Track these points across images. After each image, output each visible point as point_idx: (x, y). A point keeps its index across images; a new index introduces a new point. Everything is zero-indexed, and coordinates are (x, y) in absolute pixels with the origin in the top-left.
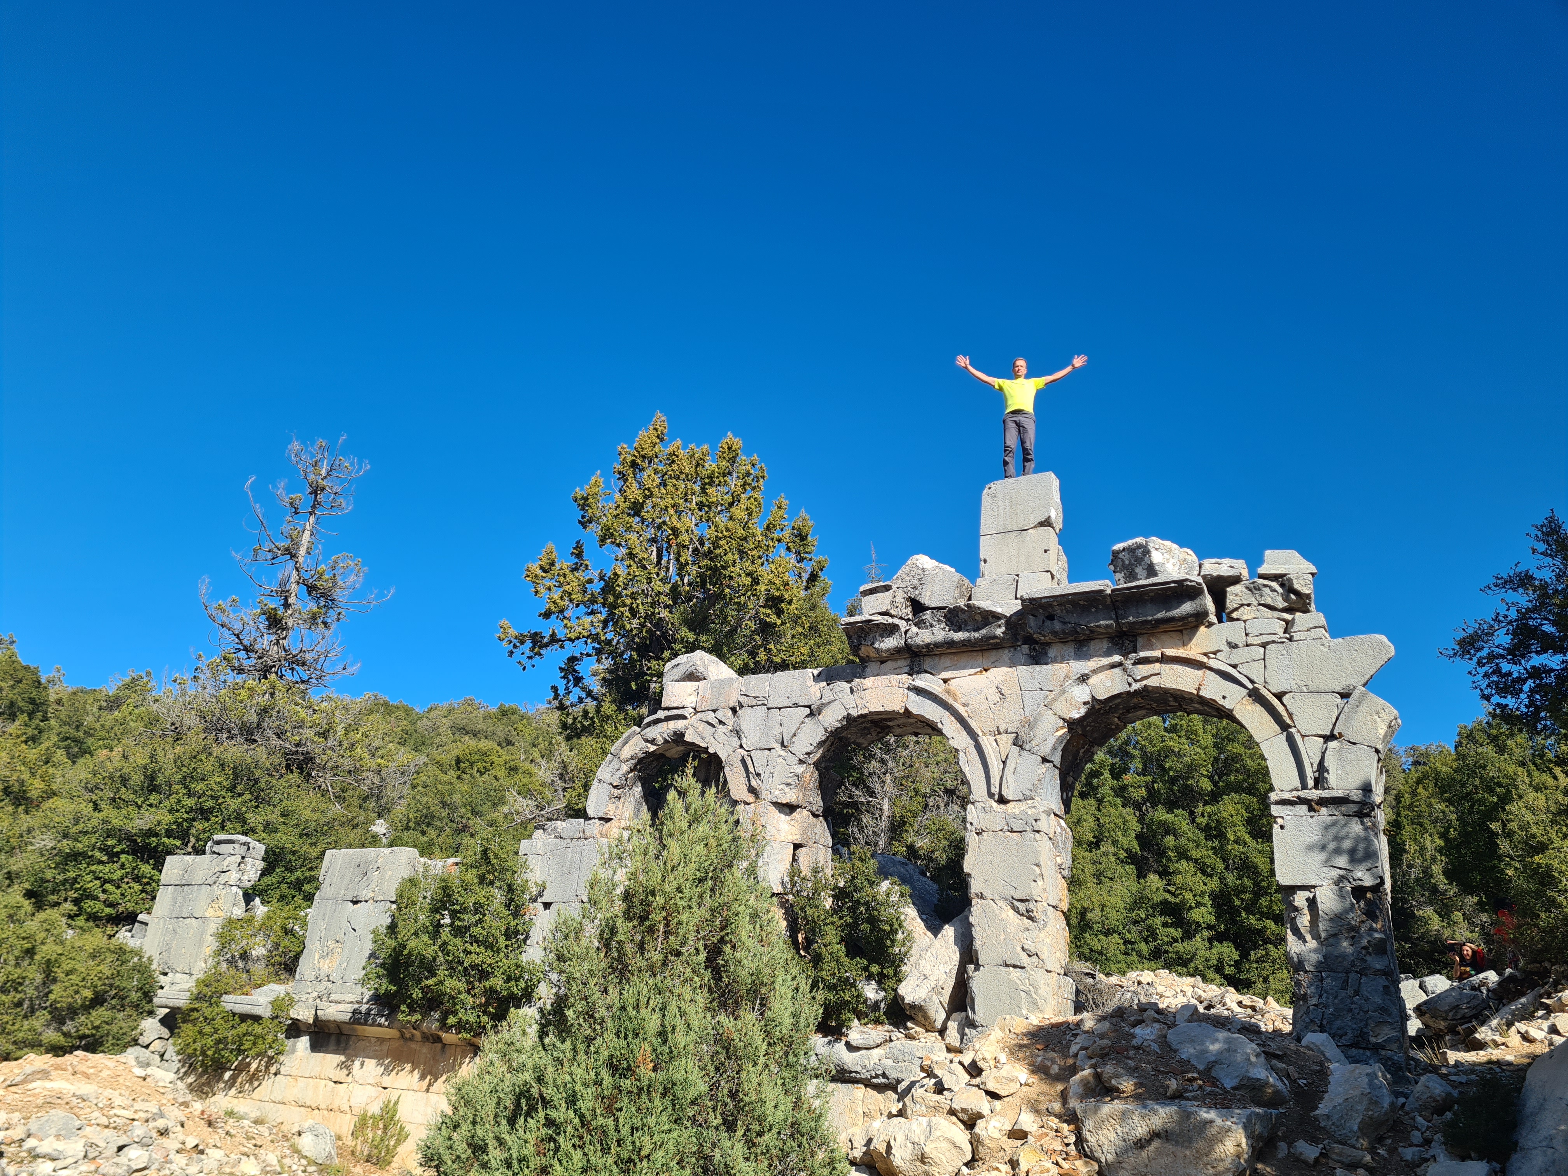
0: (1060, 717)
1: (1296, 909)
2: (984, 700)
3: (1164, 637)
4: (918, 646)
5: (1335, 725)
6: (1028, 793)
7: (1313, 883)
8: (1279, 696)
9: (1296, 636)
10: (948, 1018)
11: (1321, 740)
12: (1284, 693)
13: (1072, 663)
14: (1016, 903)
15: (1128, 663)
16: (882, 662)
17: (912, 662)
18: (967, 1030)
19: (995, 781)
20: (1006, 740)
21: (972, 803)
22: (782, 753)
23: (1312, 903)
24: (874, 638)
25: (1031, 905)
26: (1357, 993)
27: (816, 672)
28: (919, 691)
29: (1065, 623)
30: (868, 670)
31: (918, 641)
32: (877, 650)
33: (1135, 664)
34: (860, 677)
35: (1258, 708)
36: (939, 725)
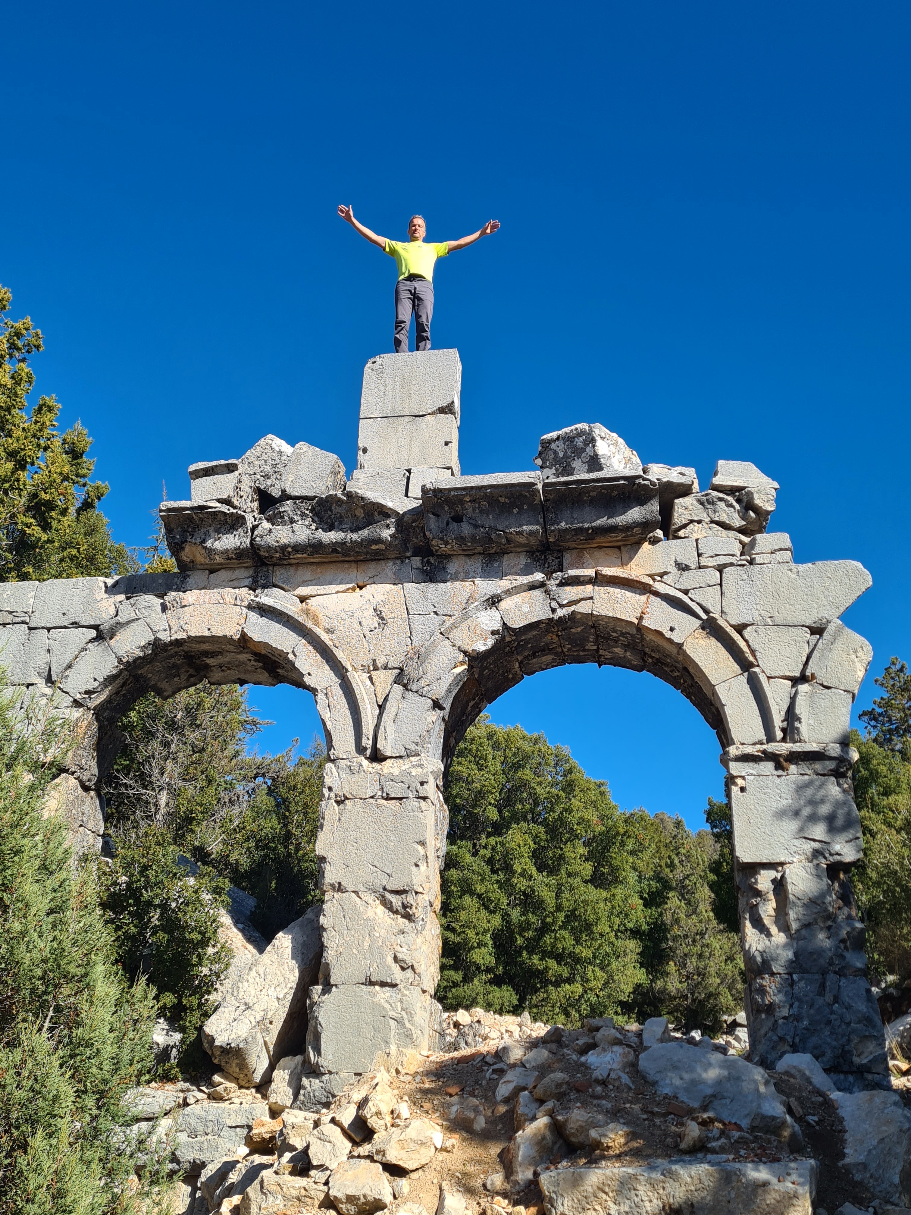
0: (459, 649)
1: (758, 893)
2: (356, 625)
3: (598, 554)
4: (269, 548)
5: (807, 663)
6: (413, 747)
7: (782, 859)
8: (740, 629)
9: (759, 559)
10: (272, 1067)
11: (789, 683)
12: (745, 626)
13: (478, 581)
14: (388, 895)
15: (552, 584)
16: (212, 572)
17: (256, 572)
18: (305, 1081)
19: (368, 729)
20: (384, 678)
21: (333, 761)
22: (48, 691)
23: (779, 885)
24: (207, 535)
25: (410, 899)
26: (836, 999)
27: (110, 582)
28: (264, 611)
29: (476, 526)
30: (190, 580)
31: (271, 540)
32: (210, 552)
33: (561, 584)
34: (178, 590)
35: (714, 643)
36: (291, 657)
